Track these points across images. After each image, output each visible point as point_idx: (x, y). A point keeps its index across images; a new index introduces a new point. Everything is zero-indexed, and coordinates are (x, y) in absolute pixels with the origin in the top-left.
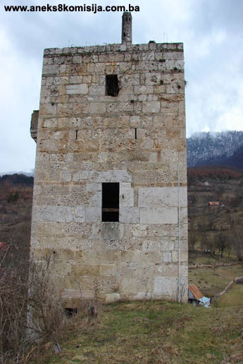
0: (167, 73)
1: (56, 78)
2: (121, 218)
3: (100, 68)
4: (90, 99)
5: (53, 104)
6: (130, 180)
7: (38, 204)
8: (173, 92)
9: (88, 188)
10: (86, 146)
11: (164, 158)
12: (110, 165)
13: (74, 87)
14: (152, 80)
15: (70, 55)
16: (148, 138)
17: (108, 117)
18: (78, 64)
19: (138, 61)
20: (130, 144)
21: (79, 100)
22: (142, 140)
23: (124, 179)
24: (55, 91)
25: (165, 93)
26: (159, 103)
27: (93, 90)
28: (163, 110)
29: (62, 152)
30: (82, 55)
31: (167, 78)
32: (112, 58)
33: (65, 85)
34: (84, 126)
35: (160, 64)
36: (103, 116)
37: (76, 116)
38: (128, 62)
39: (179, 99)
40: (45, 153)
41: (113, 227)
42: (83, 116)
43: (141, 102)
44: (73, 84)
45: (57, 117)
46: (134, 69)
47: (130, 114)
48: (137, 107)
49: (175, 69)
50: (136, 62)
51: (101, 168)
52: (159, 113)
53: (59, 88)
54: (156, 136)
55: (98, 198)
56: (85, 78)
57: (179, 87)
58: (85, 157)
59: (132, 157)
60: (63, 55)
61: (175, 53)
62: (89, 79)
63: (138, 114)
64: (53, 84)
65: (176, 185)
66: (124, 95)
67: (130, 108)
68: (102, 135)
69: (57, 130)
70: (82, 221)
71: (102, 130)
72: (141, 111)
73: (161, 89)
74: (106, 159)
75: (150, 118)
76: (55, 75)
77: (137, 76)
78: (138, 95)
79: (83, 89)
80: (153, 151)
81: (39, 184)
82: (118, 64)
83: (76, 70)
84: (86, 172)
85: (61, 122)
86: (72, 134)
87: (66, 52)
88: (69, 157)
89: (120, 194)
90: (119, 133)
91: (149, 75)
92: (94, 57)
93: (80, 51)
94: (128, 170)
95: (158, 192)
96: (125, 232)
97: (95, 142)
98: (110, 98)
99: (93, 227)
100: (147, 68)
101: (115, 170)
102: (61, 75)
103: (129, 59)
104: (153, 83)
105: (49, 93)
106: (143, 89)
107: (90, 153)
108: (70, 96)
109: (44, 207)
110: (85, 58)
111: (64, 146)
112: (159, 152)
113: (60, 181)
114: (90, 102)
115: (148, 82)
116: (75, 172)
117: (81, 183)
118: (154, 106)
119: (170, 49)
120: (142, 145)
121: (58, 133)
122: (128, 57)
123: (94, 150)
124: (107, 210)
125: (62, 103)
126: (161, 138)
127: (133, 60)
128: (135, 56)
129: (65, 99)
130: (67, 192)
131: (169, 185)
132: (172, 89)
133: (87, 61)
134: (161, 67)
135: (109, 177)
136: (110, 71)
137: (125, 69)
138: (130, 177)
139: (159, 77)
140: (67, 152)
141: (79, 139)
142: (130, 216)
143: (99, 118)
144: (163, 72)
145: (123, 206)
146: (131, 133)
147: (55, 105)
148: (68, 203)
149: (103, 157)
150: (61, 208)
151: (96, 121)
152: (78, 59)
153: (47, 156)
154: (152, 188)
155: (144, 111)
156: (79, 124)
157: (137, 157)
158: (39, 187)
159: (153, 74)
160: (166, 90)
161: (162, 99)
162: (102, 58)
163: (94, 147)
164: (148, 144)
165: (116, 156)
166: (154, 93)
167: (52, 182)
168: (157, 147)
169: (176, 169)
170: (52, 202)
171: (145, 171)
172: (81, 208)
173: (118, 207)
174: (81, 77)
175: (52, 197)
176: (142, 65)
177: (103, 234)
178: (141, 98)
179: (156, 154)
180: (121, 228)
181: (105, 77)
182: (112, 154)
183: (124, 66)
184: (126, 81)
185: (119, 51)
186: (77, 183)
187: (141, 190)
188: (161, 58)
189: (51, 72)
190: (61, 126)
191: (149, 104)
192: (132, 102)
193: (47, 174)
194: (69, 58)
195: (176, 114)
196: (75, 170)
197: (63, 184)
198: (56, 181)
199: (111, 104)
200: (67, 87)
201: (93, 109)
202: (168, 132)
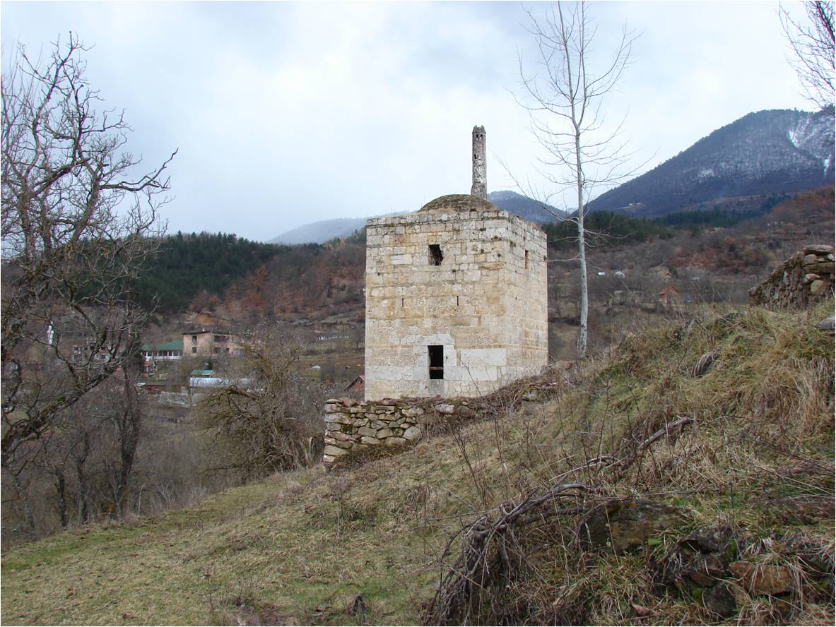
0: (488, 242)
1: (381, 249)
2: (445, 376)
3: (422, 239)
4: (414, 269)
5: (379, 274)
6: (453, 343)
7: (370, 365)
8: (493, 260)
9: (415, 350)
10: (412, 313)
11: (485, 322)
12: (435, 330)
13: (399, 257)
14: (473, 250)
15: (392, 225)
16: (470, 305)
17: (431, 286)
18: (401, 235)
19: (459, 230)
20: (453, 310)
21: (403, 269)
22: (463, 307)
23: (447, 342)
24: (380, 262)
25: (486, 262)
26: (479, 272)
27: (417, 260)
28: (484, 278)
29: (390, 318)
30: (405, 225)
31: (488, 246)
32: (434, 228)
33: (390, 256)
34: (409, 294)
35: (481, 233)
36: (428, 284)
37: (402, 285)
38: (449, 231)
39: (499, 267)
40: (374, 320)
41: (438, 384)
42: (408, 285)
43: (463, 271)
44: (397, 255)
45: (384, 286)
46: (455, 238)
47: (452, 282)
48: (459, 276)
49: (496, 237)
50: (457, 231)
51: (426, 333)
52: (480, 281)
53: (384, 259)
54: (477, 303)
55: (425, 359)
56: (408, 249)
57: (499, 255)
58: (411, 323)
59: (454, 323)
60: (385, 225)
61: (495, 221)
62: (412, 250)
63: (460, 283)
64: (378, 255)
65: (495, 347)
66: (446, 264)
67: (452, 276)
68: (426, 303)
69: (384, 298)
70: (411, 379)
71: (427, 298)
72: (462, 280)
73: (482, 258)
74: (430, 325)
75: (471, 286)
76: (379, 246)
77: (458, 245)
78: (460, 264)
79: (407, 259)
80: (474, 317)
81: (370, 347)
82: (440, 234)
83: (400, 240)
84: (413, 336)
85: (388, 291)
86: (398, 303)
87: (389, 222)
88: (397, 323)
89: (444, 355)
90: (442, 300)
91: (470, 245)
92: (416, 227)
93: (402, 221)
94: (451, 334)
95: (479, 353)
96: (449, 389)
97: (420, 309)
98: (433, 268)
99: (420, 384)
100: (468, 238)
101: (439, 334)
102: (386, 245)
103: (450, 228)
104: (474, 252)
105: (375, 263)
106: (464, 258)
107: (416, 320)
108: (395, 266)
109: (375, 367)
110: (407, 228)
111: (392, 313)
112: (480, 318)
113: (389, 345)
114: (414, 272)
115: (470, 251)
116: (403, 337)
117: (408, 346)
118: (475, 275)
119: (491, 218)
120: (463, 311)
121: (385, 301)
122: (450, 226)
123: (419, 317)
124: (435, 368)
125: (387, 273)
126: (482, 304)
127: (454, 230)
128: (456, 226)
129: (390, 269)
130: (396, 354)
131: (489, 347)
132: (492, 257)
133: (410, 231)
134: (481, 235)
135: (434, 341)
136: (432, 241)
137: (447, 239)
138: (453, 340)
139: (480, 246)
140: (395, 318)
141: (405, 307)
142: (453, 374)
143: (423, 287)
144: (484, 241)
145: (447, 366)
146: (454, 301)
147: (381, 275)
148: (398, 364)
149: (428, 323)
150: (391, 368)
151: (420, 290)
152: (401, 230)
153: (377, 322)
154: (472, 350)
155: (465, 280)
156: (404, 293)
157: (458, 322)
158: (370, 350)
159: (474, 243)
160: (486, 259)
161: (482, 268)
162: (424, 227)
163: (420, 314)
164: (468, 310)
165: (440, 321)
166: (475, 263)
167: (382, 345)
168: (478, 313)
169: (496, 332)
170: (382, 363)
171: (466, 335)
172: (409, 368)
173: (442, 366)
174: (405, 248)
175: (382, 358)
176: (463, 235)
177: (429, 390)
178: (462, 267)
179: (477, 319)
180: (446, 385)
181: (428, 247)
182: (436, 320)
183: (445, 236)
184: (447, 250)
185: (441, 220)
186: (404, 346)
187: (463, 352)
188: (482, 227)
189: (376, 243)
190: (388, 295)
191: (470, 273)
192: (454, 271)
193: (377, 338)
194: (392, 229)
195: (496, 282)
196: (402, 334)
197: (392, 347)
198: (386, 344)
199: (434, 274)
200: (392, 257)
201: (416, 278)
202: (488, 299)
